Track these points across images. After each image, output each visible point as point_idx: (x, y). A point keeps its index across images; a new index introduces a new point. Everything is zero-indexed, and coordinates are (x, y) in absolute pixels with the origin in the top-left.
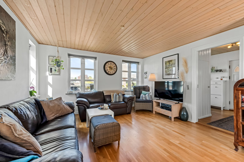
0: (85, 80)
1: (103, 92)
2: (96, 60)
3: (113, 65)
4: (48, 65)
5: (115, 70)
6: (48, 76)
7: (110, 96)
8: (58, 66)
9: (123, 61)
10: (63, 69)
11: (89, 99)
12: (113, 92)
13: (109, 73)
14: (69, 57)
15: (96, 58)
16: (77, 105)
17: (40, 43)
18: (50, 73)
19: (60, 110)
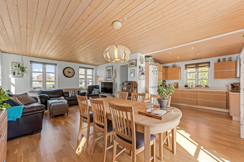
0: (46, 81)
1: (62, 90)
2: (56, 66)
3: (71, 71)
4: (11, 69)
5: (73, 74)
6: (11, 78)
7: (68, 93)
8: (22, 71)
9: (80, 67)
10: (27, 73)
11: (49, 95)
12: (71, 89)
13: (68, 76)
14: (31, 63)
15: (56, 65)
16: (39, 99)
17: (3, 52)
18: (13, 76)
19: (27, 100)
